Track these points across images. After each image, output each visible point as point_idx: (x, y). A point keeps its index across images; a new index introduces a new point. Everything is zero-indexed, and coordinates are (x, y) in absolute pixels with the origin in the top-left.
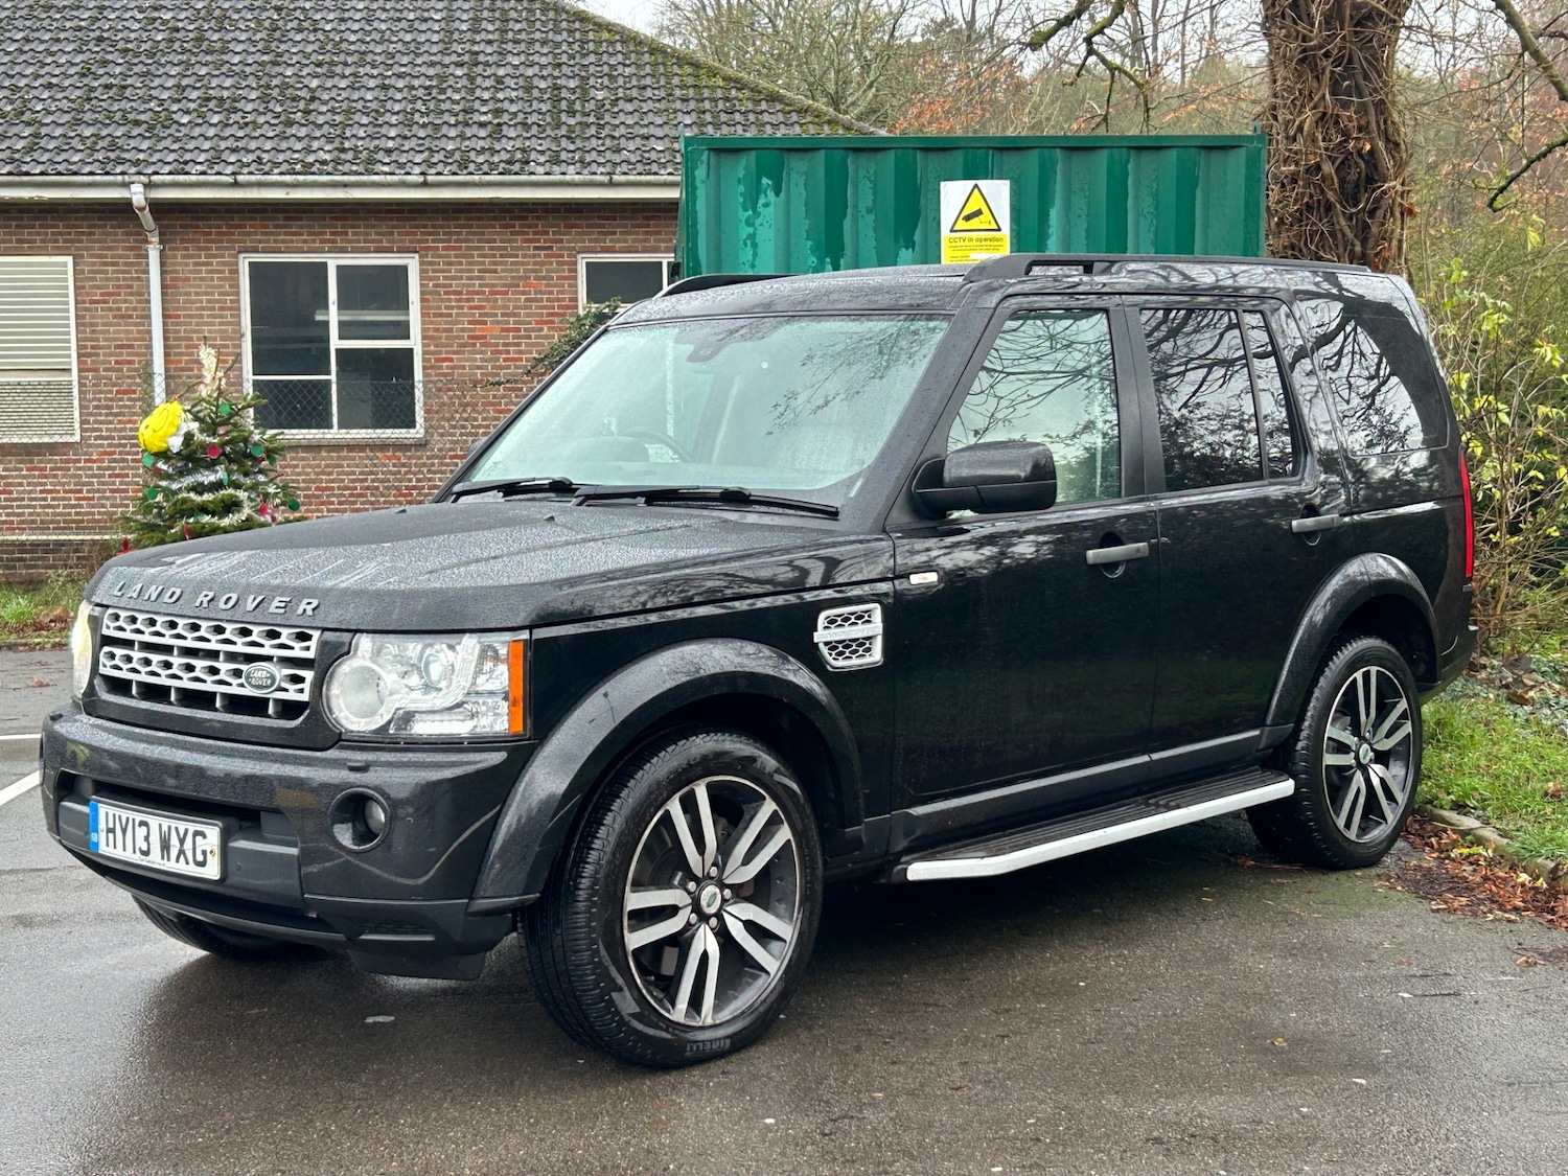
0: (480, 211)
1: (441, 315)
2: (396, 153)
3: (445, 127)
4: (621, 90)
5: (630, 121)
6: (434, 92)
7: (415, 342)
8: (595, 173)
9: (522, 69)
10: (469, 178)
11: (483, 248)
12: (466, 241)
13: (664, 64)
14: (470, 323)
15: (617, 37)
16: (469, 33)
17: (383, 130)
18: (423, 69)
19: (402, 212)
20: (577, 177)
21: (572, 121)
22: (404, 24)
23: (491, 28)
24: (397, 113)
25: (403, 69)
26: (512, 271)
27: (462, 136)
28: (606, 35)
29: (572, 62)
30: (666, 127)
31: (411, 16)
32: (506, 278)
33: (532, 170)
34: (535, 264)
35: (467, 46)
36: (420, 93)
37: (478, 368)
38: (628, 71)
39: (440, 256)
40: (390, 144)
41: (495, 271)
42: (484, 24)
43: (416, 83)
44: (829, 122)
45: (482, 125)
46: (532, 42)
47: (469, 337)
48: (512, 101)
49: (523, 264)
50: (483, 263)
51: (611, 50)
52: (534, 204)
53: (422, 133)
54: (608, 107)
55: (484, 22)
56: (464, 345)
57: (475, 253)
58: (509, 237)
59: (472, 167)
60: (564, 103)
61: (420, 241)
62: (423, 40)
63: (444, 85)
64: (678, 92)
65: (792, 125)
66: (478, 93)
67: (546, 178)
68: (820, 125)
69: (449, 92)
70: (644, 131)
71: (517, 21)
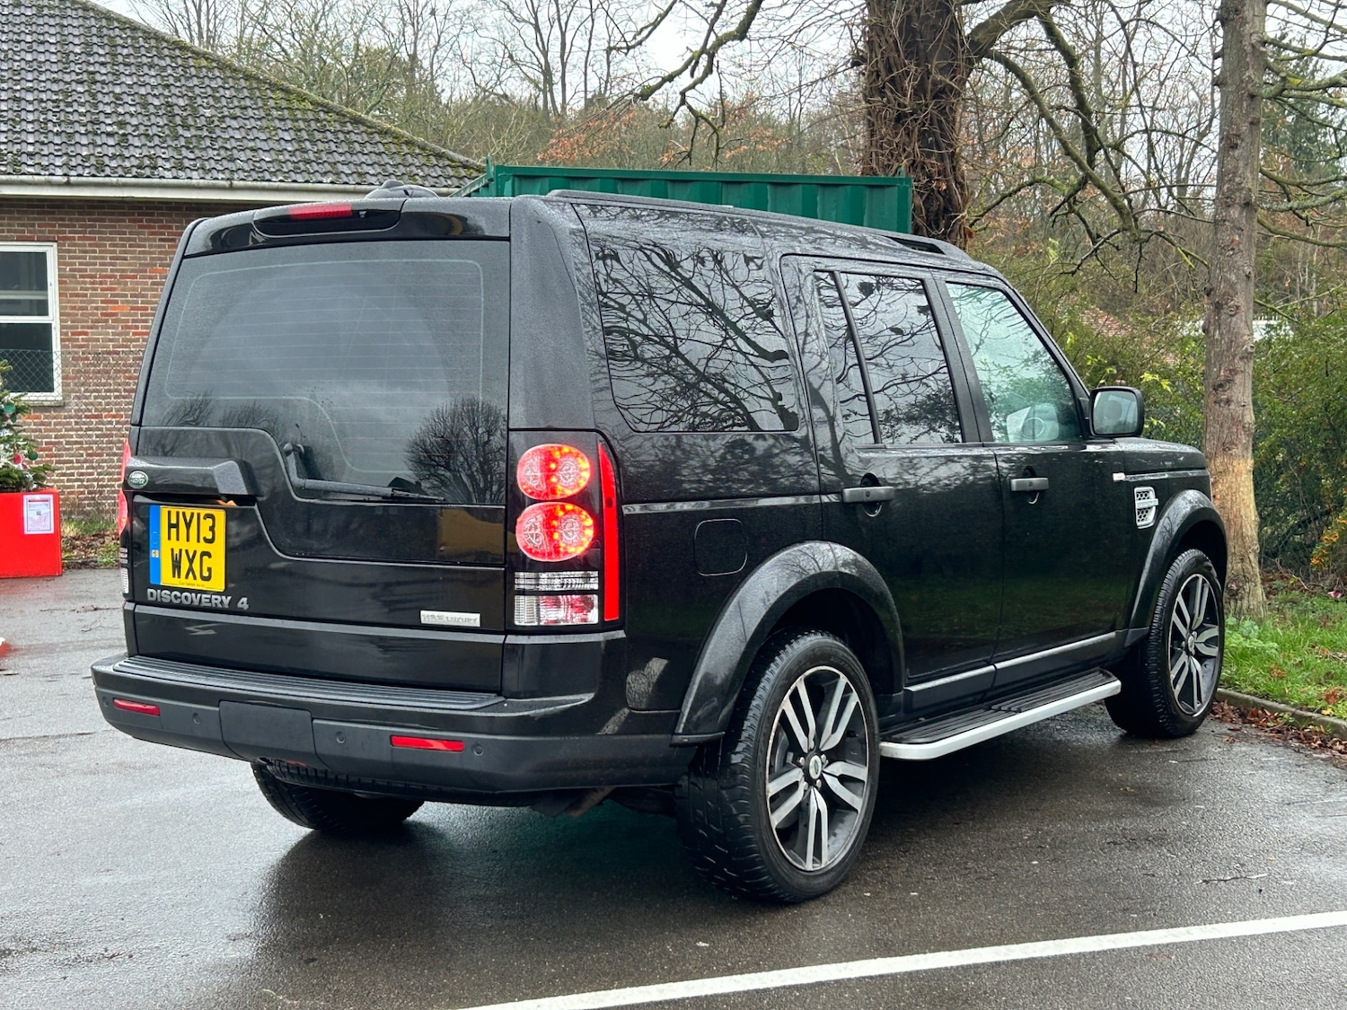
0: (112, 207)
1: (77, 295)
2: (37, 156)
3: (77, 135)
4: (225, 109)
5: (238, 136)
6: (62, 105)
7: (53, 318)
8: (217, 179)
9: (136, 88)
10: (107, 179)
11: (114, 239)
12: (99, 233)
13: (258, 89)
14: (102, 302)
15: (214, 64)
16: (84, 55)
17: (23, 136)
18: (49, 85)
19: (43, 207)
20: (202, 181)
21: (188, 134)
22: (23, 45)
23: (101, 52)
24: (32, 122)
25: (30, 85)
26: (140, 259)
27: (94, 144)
28: (204, 63)
29: (178, 84)
30: (270, 142)
31: (29, 39)
32: (135, 265)
33: (162, 174)
34: (160, 253)
35: (84, 67)
36: (50, 106)
37: (111, 340)
38: (228, 93)
39: (75, 245)
40: (31, 149)
41: (125, 259)
42: (95, 49)
43: (43, 96)
44: (407, 143)
45: (109, 135)
46: (140, 66)
47: (102, 314)
48: (132, 115)
49: (150, 253)
50: (115, 252)
51: (210, 75)
52: (159, 203)
53: (57, 140)
54: (217, 123)
55: (95, 46)
56: (98, 321)
57: (108, 243)
58: (137, 230)
59: (108, 171)
60: (178, 119)
61: (58, 232)
62: (43, 60)
63: (70, 100)
64: (275, 113)
65: (376, 143)
66: (101, 107)
67: (175, 181)
68: (400, 145)
69: (75, 106)
70: (251, 144)
71: (124, 47)
